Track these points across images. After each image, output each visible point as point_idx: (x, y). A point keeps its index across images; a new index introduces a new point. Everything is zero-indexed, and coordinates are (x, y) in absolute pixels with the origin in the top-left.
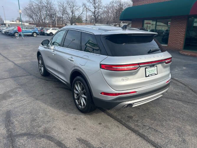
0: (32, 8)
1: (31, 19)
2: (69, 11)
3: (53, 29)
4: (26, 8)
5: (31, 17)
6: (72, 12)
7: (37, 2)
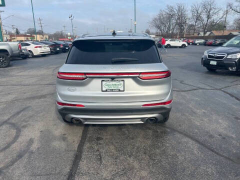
0: (162, 17)
1: (159, 31)
2: (204, 17)
3: (171, 40)
4: (155, 19)
5: (159, 27)
6: (208, 16)
7: (167, 11)
